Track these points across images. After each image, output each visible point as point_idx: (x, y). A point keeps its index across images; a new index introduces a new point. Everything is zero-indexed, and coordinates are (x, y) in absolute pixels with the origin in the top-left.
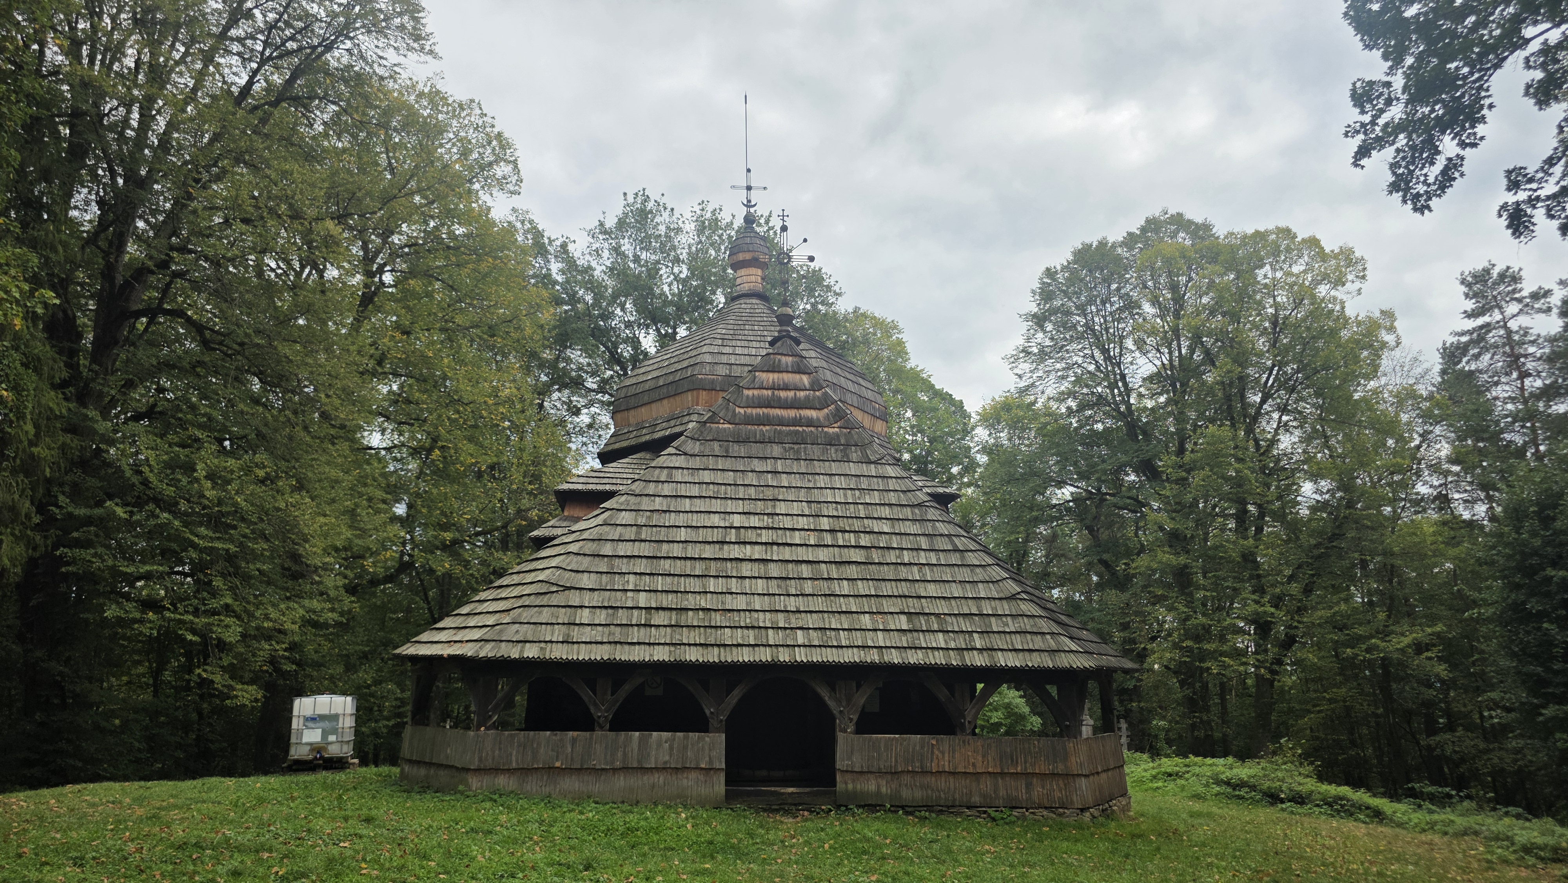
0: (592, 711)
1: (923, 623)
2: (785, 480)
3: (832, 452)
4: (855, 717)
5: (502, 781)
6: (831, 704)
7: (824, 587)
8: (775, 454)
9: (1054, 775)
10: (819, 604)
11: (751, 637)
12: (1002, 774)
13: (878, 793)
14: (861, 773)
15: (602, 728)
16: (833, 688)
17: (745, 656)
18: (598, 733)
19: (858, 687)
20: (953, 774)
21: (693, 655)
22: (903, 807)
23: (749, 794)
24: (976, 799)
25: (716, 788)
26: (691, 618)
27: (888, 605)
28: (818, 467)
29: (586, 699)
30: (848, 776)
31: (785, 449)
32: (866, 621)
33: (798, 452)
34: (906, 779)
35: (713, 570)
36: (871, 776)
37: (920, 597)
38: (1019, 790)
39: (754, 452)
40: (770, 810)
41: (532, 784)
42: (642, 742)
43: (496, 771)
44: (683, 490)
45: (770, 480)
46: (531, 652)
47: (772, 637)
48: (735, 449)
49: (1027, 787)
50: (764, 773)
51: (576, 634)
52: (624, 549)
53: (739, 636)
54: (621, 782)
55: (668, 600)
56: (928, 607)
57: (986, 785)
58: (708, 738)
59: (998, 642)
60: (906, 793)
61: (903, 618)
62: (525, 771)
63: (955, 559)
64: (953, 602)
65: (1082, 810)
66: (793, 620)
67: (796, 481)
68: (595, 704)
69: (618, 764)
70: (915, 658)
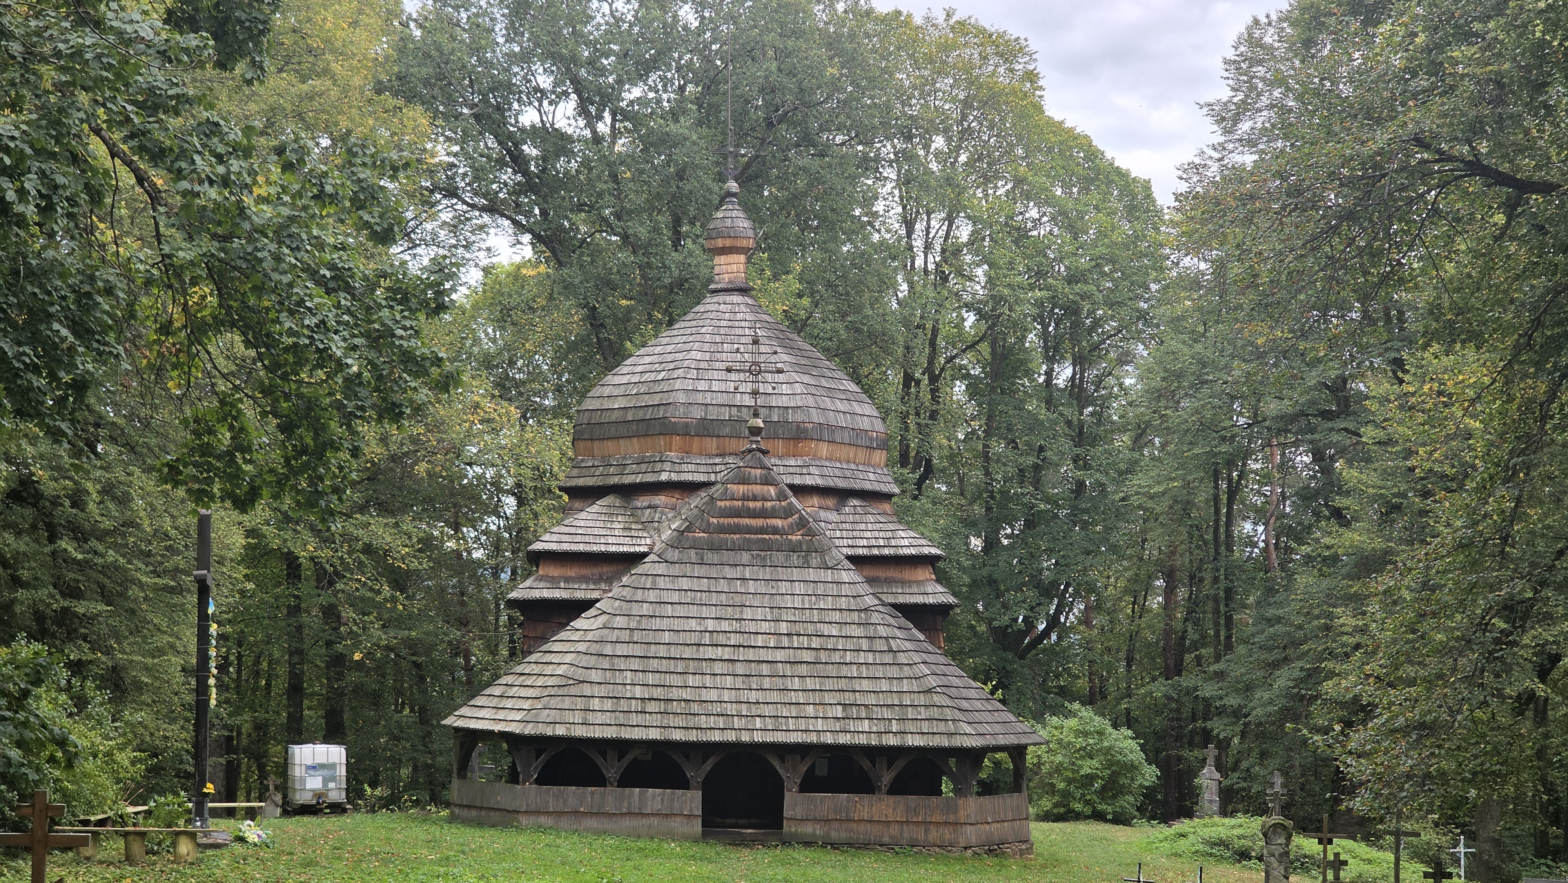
0: (605, 772)
1: (854, 712)
2: (752, 587)
3: (795, 558)
4: (799, 781)
5: (543, 820)
6: (781, 771)
7: (779, 683)
8: (744, 562)
9: (946, 823)
10: (775, 697)
11: (721, 722)
12: (907, 822)
13: (814, 834)
14: (802, 820)
15: (611, 785)
16: (783, 760)
17: (716, 737)
18: (609, 789)
19: (802, 759)
20: (870, 821)
21: (677, 736)
22: (831, 844)
23: (719, 833)
24: (886, 840)
25: (695, 828)
26: (675, 707)
27: (828, 698)
28: (782, 573)
29: (599, 764)
30: (792, 822)
31: (752, 555)
32: (810, 710)
33: (764, 559)
34: (836, 825)
35: (692, 666)
36: (809, 823)
37: (854, 691)
38: (919, 834)
39: (725, 560)
40: (734, 844)
41: (564, 822)
42: (641, 796)
43: (538, 813)
44: (666, 597)
45: (739, 586)
46: (560, 731)
47: (737, 723)
48: (710, 556)
49: (925, 831)
50: (733, 821)
51: (591, 717)
52: (621, 650)
53: (712, 721)
54: (627, 822)
55: (658, 693)
56: (860, 699)
57: (894, 830)
58: (689, 794)
59: (910, 727)
60: (834, 834)
61: (840, 708)
62: (559, 814)
63: (888, 658)
64: (881, 695)
65: (966, 848)
66: (754, 710)
67: (762, 588)
68: (606, 768)
69: (624, 810)
70: (844, 739)
